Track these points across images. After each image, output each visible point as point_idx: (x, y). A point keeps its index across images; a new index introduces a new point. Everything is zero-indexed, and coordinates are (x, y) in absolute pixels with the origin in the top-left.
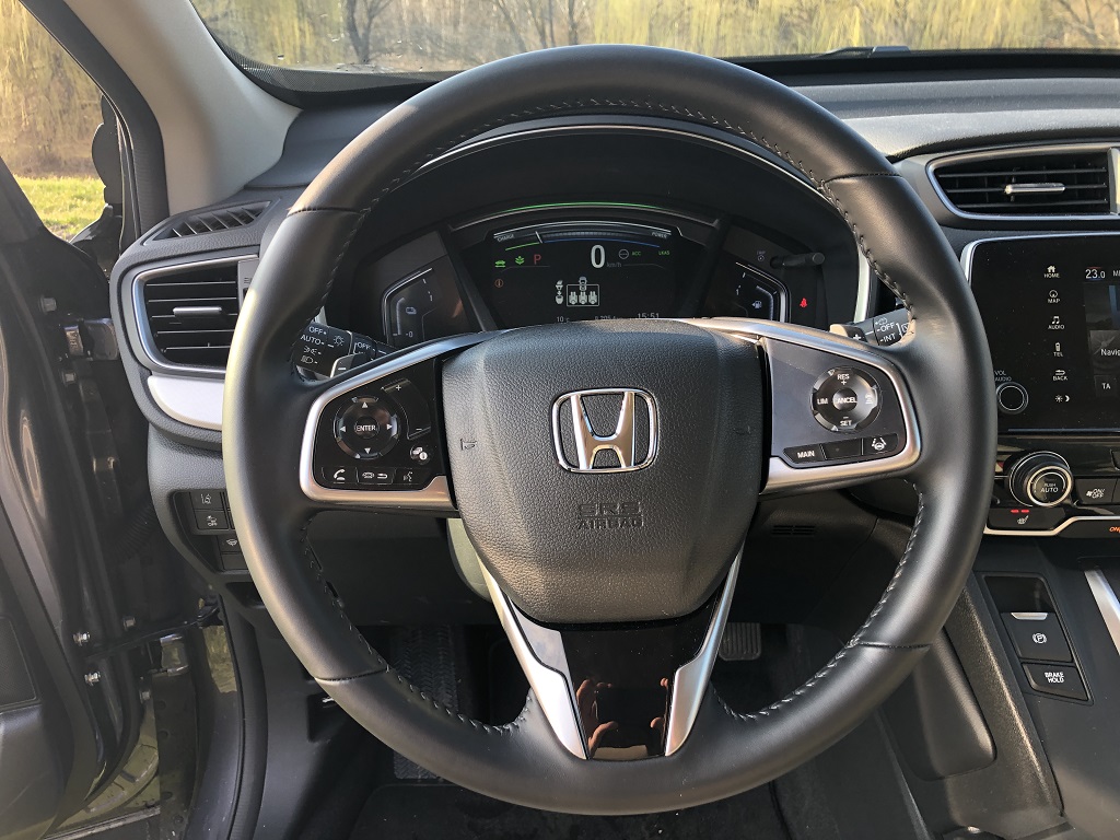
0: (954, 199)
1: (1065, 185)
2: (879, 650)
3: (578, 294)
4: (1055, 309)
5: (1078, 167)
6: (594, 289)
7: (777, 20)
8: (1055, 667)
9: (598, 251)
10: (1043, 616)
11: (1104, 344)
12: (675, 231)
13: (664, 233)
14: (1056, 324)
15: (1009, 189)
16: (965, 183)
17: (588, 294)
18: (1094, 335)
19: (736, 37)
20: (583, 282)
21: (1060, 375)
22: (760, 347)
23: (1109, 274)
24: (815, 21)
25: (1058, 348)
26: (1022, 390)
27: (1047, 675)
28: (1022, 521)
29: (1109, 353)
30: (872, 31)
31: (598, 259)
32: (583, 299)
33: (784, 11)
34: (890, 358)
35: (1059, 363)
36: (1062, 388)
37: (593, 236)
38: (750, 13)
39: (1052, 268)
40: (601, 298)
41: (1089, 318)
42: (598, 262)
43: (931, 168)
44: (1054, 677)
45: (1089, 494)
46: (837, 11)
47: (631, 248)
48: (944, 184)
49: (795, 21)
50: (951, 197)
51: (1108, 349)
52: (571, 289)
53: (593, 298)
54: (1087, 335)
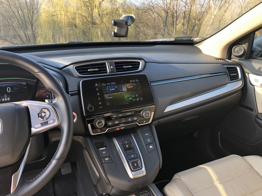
0: (80, 73)
1: (98, 69)
2: (56, 160)
3: (4, 98)
4: (98, 91)
5: (102, 65)
6: (9, 97)
7: (82, 31)
8: (106, 157)
9: (9, 89)
10: (104, 148)
11: (107, 97)
12: (27, 83)
13: (25, 83)
14: (98, 94)
15: (89, 70)
16: (82, 69)
17: (7, 98)
18: (105, 95)
19: (73, 34)
20: (5, 96)
21: (100, 103)
22: (27, 106)
23: (106, 84)
24: (90, 31)
25: (99, 98)
26: (93, 107)
27: (105, 159)
28: (99, 131)
29: (108, 98)
30: (103, 33)
31: (9, 90)
32: (6, 99)
33: (83, 29)
34: (52, 105)
35: (100, 101)
36: (101, 105)
37: (7, 85)
38: (76, 29)
39: (96, 84)
40: (11, 99)
41: (104, 92)
42: (9, 91)
43: (74, 67)
44: (107, 159)
45: (109, 124)
46: (95, 29)
47: (17, 87)
48: (77, 70)
49: (86, 31)
50: (79, 72)
51: (108, 97)
52: (2, 98)
53: (9, 99)
54: (104, 95)
